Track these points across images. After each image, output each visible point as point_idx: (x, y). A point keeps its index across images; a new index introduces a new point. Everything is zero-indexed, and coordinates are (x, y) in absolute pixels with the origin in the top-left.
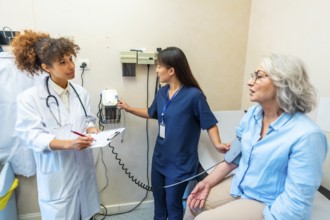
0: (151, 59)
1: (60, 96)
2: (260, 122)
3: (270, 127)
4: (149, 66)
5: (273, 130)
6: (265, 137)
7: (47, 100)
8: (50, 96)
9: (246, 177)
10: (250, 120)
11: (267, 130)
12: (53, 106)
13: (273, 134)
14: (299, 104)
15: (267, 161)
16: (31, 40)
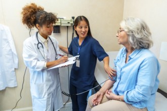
0: (69, 23)
1: (44, 43)
2: (125, 55)
3: (129, 57)
4: (68, 27)
5: (131, 58)
6: (128, 62)
7: (38, 45)
8: (39, 43)
9: (119, 86)
10: (121, 55)
11: (128, 59)
12: (41, 48)
13: (131, 60)
14: (140, 44)
15: (128, 75)
16: (35, 9)
